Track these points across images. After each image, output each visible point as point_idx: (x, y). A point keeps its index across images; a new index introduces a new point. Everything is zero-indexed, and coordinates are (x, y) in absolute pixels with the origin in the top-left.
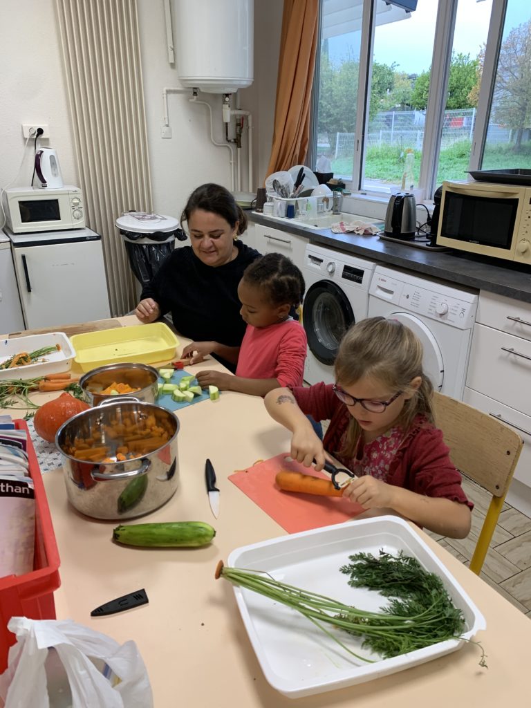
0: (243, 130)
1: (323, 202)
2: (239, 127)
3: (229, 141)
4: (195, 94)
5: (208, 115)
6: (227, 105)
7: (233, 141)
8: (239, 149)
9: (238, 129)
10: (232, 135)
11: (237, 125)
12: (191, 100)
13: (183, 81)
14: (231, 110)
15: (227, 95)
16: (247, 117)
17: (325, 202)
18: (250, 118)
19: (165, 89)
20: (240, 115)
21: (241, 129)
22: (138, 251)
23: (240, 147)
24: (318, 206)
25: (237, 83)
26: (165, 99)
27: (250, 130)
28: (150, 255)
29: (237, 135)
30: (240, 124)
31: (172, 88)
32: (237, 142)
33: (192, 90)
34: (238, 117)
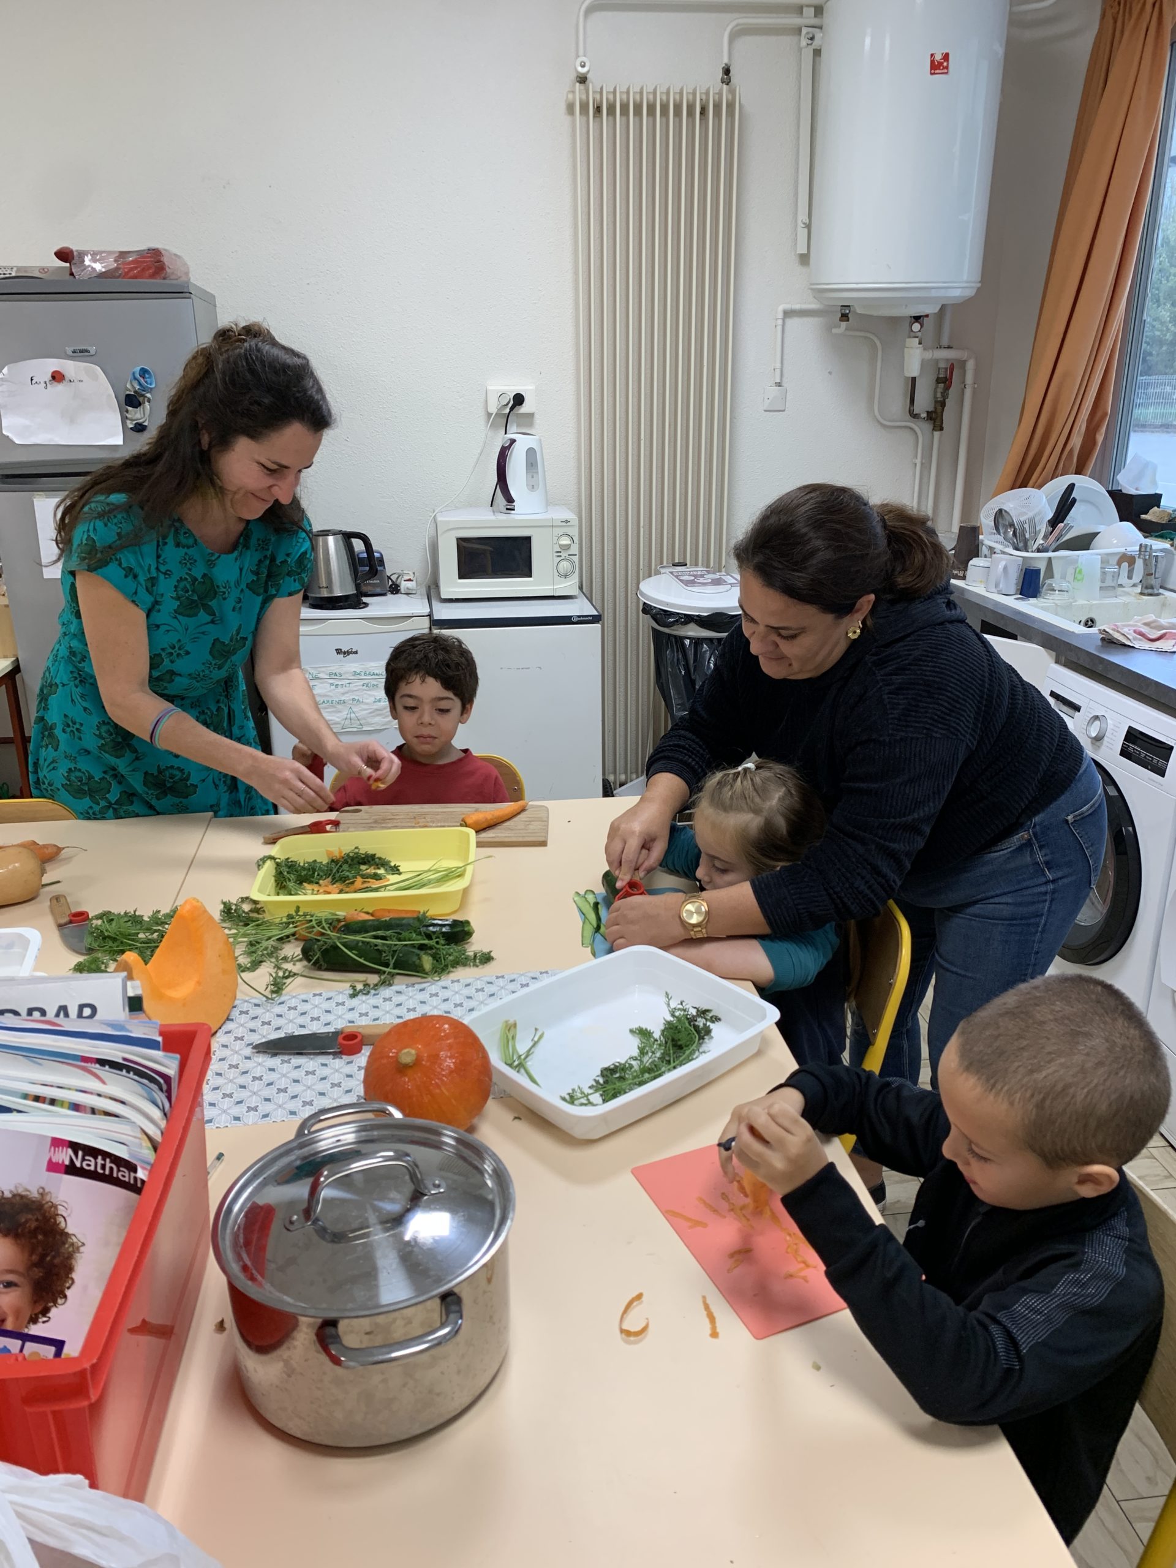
0: (952, 391)
1: (1119, 564)
2: (942, 385)
3: (914, 416)
4: (845, 317)
5: (873, 359)
6: (917, 340)
7: (924, 415)
8: (937, 434)
9: (940, 390)
10: (924, 402)
11: (939, 381)
12: (835, 331)
13: (819, 293)
14: (925, 349)
15: (917, 319)
16: (963, 364)
17: (1125, 565)
18: (970, 365)
19: (781, 308)
20: (947, 360)
21: (947, 388)
22: (672, 651)
23: (941, 429)
24: (1104, 573)
25: (942, 293)
26: (779, 328)
27: (968, 393)
28: (695, 661)
29: (936, 402)
30: (945, 380)
31: (797, 307)
32: (935, 418)
33: (839, 308)
34: (942, 365)
